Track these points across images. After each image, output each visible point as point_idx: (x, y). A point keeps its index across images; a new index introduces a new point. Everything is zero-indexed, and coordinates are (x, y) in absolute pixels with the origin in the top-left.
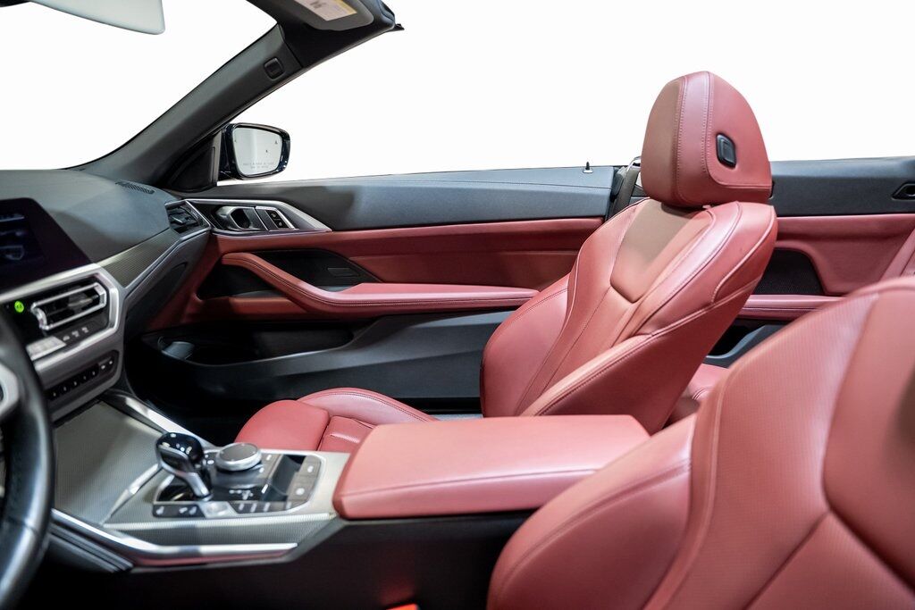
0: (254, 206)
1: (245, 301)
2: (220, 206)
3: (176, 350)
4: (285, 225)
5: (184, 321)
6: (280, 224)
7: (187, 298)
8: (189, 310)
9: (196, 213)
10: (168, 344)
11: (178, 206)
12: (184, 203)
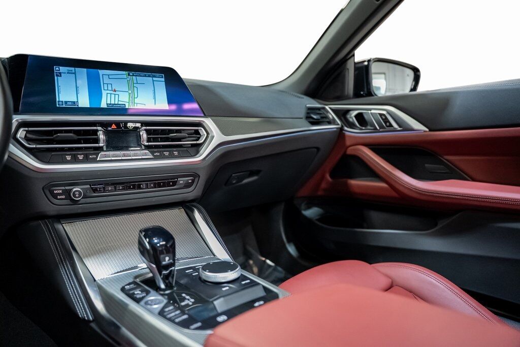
0: (370, 110)
1: (358, 183)
2: (348, 111)
3: (311, 213)
4: (391, 125)
5: (320, 193)
6: (388, 124)
7: (323, 177)
8: (324, 185)
9: (332, 115)
10: (308, 208)
11: (319, 109)
12: (324, 108)
